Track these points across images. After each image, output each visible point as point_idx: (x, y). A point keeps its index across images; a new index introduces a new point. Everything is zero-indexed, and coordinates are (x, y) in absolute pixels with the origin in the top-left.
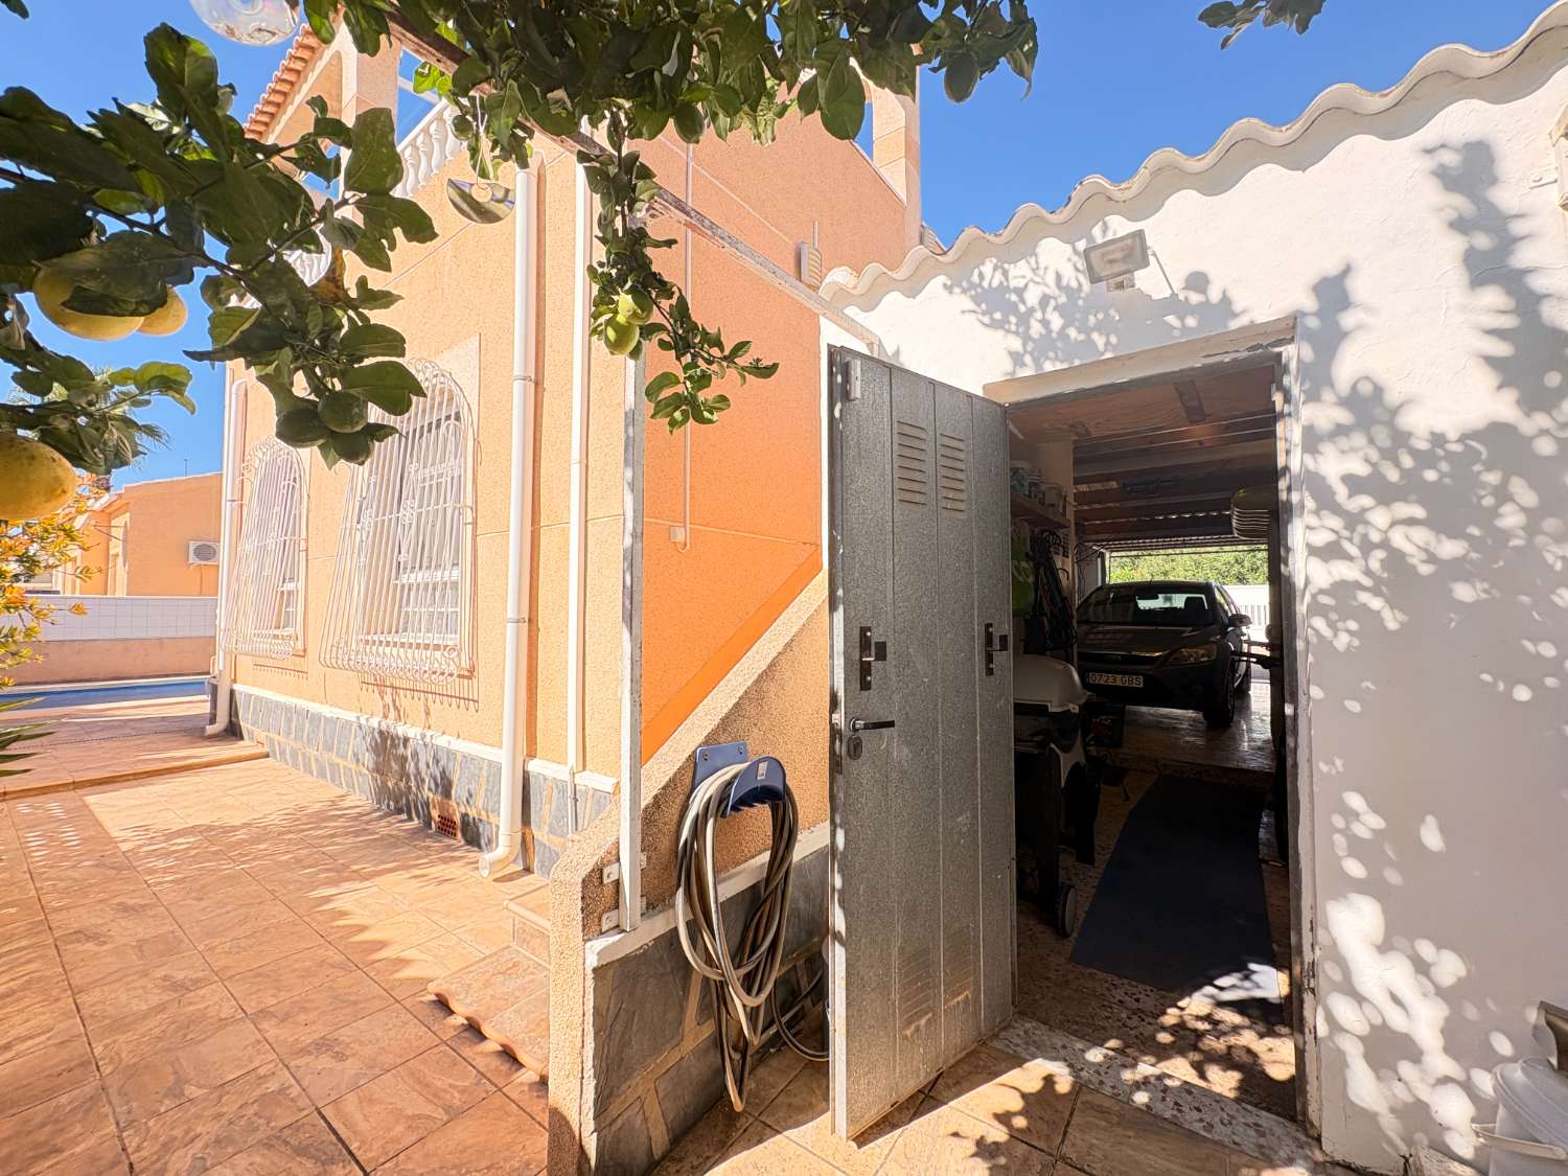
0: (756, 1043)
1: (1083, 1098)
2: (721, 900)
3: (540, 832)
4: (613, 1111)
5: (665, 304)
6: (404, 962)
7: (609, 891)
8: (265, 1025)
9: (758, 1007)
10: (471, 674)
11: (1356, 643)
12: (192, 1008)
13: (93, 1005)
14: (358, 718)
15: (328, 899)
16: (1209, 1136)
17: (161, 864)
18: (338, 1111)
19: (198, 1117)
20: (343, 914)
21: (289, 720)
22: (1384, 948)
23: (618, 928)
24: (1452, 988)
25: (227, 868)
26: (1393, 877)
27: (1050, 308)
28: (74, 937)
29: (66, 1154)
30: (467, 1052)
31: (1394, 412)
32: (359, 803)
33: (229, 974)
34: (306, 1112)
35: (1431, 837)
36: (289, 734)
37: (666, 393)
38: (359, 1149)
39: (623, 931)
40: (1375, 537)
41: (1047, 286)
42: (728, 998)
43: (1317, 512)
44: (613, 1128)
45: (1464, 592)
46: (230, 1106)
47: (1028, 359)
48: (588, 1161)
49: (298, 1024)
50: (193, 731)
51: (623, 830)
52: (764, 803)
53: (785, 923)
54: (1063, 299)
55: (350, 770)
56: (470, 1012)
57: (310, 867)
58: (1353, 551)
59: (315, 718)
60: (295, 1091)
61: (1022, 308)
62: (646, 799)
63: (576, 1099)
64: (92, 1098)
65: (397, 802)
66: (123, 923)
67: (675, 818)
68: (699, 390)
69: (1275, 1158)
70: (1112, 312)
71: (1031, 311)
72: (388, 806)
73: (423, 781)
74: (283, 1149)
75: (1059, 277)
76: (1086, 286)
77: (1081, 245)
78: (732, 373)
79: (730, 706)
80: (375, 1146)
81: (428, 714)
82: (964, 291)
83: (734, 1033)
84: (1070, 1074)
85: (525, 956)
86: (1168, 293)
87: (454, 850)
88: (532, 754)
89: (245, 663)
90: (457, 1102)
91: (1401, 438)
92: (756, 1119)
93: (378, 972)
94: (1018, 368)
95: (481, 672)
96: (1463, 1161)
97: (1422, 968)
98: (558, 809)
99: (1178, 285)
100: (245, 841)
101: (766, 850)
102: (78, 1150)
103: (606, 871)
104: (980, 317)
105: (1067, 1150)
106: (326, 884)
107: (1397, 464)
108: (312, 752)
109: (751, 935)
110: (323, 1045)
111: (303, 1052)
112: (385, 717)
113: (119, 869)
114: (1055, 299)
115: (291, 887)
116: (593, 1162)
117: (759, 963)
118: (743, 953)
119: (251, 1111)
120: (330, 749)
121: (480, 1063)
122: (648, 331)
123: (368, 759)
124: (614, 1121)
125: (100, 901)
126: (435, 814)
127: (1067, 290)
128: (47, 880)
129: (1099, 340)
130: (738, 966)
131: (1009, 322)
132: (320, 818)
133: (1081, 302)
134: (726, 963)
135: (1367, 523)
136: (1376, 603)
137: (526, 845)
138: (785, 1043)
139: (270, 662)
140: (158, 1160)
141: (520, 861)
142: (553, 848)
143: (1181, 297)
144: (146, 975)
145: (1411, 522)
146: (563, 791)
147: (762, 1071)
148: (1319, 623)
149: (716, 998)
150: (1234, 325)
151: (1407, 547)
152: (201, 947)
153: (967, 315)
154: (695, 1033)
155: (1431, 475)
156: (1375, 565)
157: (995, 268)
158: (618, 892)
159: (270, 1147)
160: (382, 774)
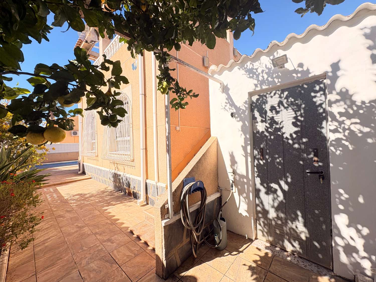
0: (199, 243)
1: (275, 258)
2: (190, 212)
3: (150, 196)
4: (169, 256)
5: (174, 83)
6: (123, 223)
7: (166, 210)
8: (97, 236)
9: (199, 235)
10: (133, 161)
11: (342, 153)
12: (82, 232)
13: (64, 230)
14: (110, 170)
15: (107, 210)
16: (305, 268)
17: (72, 202)
18: (113, 254)
19: (87, 253)
20: (110, 213)
21: (95, 171)
22: (349, 226)
23: (168, 218)
24: (366, 236)
25: (86, 203)
26: (351, 209)
27: (264, 73)
28: (58, 217)
29: (63, 259)
30: (138, 243)
31: (351, 96)
32: (111, 189)
33: (89, 225)
34: (107, 254)
35: (361, 200)
36: (95, 173)
37: (174, 102)
38: (118, 261)
39: (170, 219)
40: (347, 127)
41: (263, 67)
42: (192, 233)
43: (331, 121)
44: (169, 259)
45: (370, 141)
46: (92, 252)
47: (259, 85)
48: (164, 266)
49: (103, 236)
50: (75, 173)
51: (168, 197)
52: (199, 191)
53: (204, 217)
54: (267, 71)
55: (109, 181)
56: (137, 234)
57: (102, 202)
58: (341, 130)
59: (101, 170)
60: (104, 249)
61: (257, 73)
62: (173, 190)
63: (161, 253)
64: (66, 249)
65: (119, 189)
66: (67, 214)
67: (180, 194)
68: (181, 101)
69: (322, 274)
70: (279, 73)
71: (259, 74)
72: (117, 189)
73: (124, 184)
74: (103, 260)
75: (266, 66)
76: (273, 68)
77: (272, 57)
78: (189, 97)
79: (191, 169)
80: (121, 261)
81: (124, 169)
82: (243, 69)
83: (194, 241)
84: (272, 253)
85: (148, 223)
86: (293, 69)
87: (131, 199)
88: (147, 178)
89: (86, 159)
90: (136, 253)
91: (353, 103)
92: (200, 259)
93: (118, 225)
94: (256, 88)
95: (135, 160)
96: (369, 277)
97: (358, 231)
98: (154, 191)
99: (296, 66)
100: (89, 197)
101: (200, 201)
102: (65, 259)
103: (165, 206)
104: (247, 76)
105: (270, 269)
106: (106, 206)
107: (353, 109)
108: (100, 177)
109: (197, 220)
110: (109, 240)
111: (105, 241)
112: (115, 170)
113: (65, 203)
114: (265, 71)
115: (99, 207)
116: (165, 266)
117: (199, 226)
118: (195, 224)
119: (96, 253)
120: (104, 177)
121: (140, 245)
122: (170, 89)
123: (112, 179)
124: (169, 258)
125: (62, 209)
126: (127, 191)
127: (268, 68)
128: (52, 205)
129: (276, 80)
130: (194, 226)
131: (254, 77)
132: (103, 192)
133: (271, 71)
134: (192, 225)
135: (344, 124)
136: (347, 143)
137: (147, 198)
138: (205, 243)
139: (91, 158)
140: (80, 261)
141: (146, 202)
142: (153, 199)
143: (297, 69)
144: (73, 225)
145: (356, 123)
146: (154, 187)
147: (200, 249)
148: (332, 148)
149: (190, 233)
150: (310, 75)
151: (355, 130)
152: (83, 219)
153: (244, 75)
154: (186, 241)
155: (361, 112)
156: (346, 134)
157: (251, 64)
158: (168, 210)
159: (101, 260)
160: (115, 183)
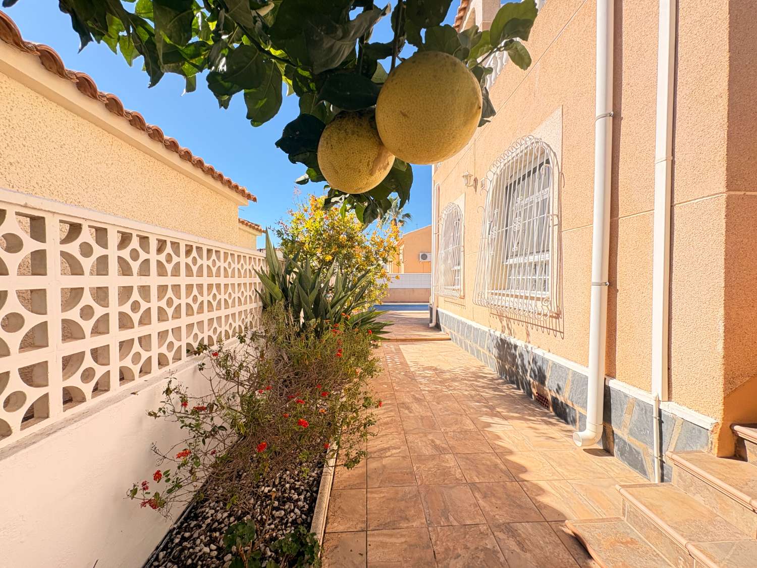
3: (620, 430)
8: (477, 495)
10: (558, 316)
12: (445, 464)
13: (411, 443)
14: (489, 330)
15: (489, 425)
17: (423, 381)
20: (499, 438)
21: (458, 327)
25: (445, 391)
28: (402, 405)
32: (492, 373)
33: (456, 451)
36: (459, 332)
50: (425, 325)
55: (486, 354)
57: (478, 402)
59: (469, 327)
66: (416, 405)
72: (506, 378)
73: (527, 371)
81: (528, 335)
85: (640, 538)
87: (550, 417)
88: (612, 376)
93: (527, 489)
95: (566, 315)
98: (641, 422)
102: (414, 525)
108: (468, 342)
110: (510, 530)
112: (503, 332)
113: (412, 379)
115: (472, 411)
120: (476, 343)
123: (495, 351)
125: (407, 392)
126: (534, 391)
128: (393, 377)
132: (476, 376)
137: (608, 435)
139: (452, 301)
141: (602, 443)
142: (634, 446)
144: (426, 436)
146: (646, 411)
160: (502, 361)
